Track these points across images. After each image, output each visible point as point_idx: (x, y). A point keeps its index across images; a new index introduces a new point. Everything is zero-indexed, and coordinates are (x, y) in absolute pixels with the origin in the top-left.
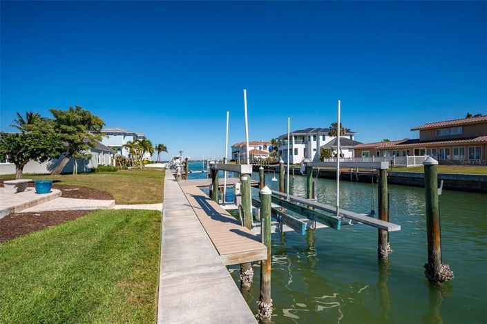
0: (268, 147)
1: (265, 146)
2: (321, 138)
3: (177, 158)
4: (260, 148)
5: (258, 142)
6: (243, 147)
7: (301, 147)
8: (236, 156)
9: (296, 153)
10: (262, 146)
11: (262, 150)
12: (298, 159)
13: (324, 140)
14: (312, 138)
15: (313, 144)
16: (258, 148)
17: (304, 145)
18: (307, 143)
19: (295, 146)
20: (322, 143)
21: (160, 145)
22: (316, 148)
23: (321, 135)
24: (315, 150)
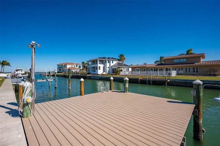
0: (78, 66)
1: (77, 66)
2: (111, 62)
3: (19, 70)
4: (75, 66)
5: (73, 63)
6: (65, 66)
7: (102, 66)
8: (60, 70)
9: (99, 69)
10: (75, 65)
11: (75, 67)
12: (100, 72)
13: (113, 63)
14: (107, 61)
15: (108, 65)
16: (73, 66)
17: (103, 65)
18: (104, 64)
19: (99, 65)
20: (112, 64)
21: (4, 61)
22: (109, 67)
23: (111, 60)
24: (108, 67)
